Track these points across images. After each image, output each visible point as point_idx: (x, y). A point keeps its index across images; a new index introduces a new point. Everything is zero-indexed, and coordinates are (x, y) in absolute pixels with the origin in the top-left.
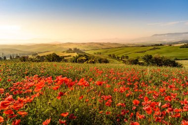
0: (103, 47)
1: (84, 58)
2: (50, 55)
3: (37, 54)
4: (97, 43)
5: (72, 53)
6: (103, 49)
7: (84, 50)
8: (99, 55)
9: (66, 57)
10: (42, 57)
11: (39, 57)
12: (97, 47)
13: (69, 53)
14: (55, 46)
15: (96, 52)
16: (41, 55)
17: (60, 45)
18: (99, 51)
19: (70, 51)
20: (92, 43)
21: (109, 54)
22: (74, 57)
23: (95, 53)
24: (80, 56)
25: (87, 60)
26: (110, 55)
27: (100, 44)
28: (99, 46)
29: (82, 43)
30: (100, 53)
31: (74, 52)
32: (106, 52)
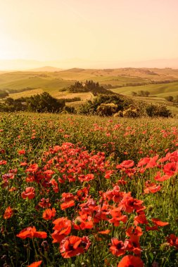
0: (155, 78)
1: (112, 105)
2: (38, 96)
3: (7, 95)
4: (140, 70)
5: (81, 92)
6: (153, 83)
7: (110, 86)
8: (144, 99)
9: (69, 101)
10: (19, 101)
11: (11, 101)
12: (140, 79)
13: (77, 92)
14: (45, 76)
15: (137, 89)
16: (15, 97)
17: (56, 73)
18: (144, 89)
19: (77, 87)
20: (127, 69)
21: (167, 95)
22: (90, 102)
23: (135, 94)
24: (104, 100)
25: (120, 108)
26: (170, 99)
27: (148, 72)
28: (144, 76)
29: (105, 70)
30: (147, 94)
31: (87, 91)
32: (161, 90)
